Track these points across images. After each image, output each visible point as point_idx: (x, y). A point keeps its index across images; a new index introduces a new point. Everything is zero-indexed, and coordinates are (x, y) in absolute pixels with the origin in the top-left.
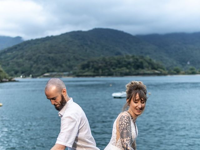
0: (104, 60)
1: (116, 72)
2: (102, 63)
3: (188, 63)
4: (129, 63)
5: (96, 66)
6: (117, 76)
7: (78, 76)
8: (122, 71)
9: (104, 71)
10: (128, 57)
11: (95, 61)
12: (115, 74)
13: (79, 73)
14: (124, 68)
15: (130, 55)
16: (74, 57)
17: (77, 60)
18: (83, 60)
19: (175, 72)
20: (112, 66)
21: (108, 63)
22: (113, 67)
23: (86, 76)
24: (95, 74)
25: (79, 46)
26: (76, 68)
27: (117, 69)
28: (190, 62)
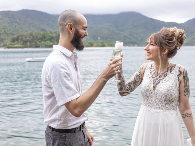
0: (31, 34)
1: (42, 45)
2: (29, 37)
3: (99, 38)
4: (52, 38)
5: (24, 39)
6: (42, 47)
7: (9, 48)
8: (47, 44)
9: (31, 44)
10: (51, 32)
11: (24, 36)
12: (41, 46)
13: (9, 45)
14: (49, 42)
15: (53, 31)
16: (5, 31)
17: (8, 34)
18: (13, 34)
19: (89, 45)
20: (38, 40)
21: (35, 37)
22: (40, 41)
23: (16, 47)
24: (24, 46)
25: (9, 23)
26: (6, 41)
27: (43, 42)
28: (100, 37)
